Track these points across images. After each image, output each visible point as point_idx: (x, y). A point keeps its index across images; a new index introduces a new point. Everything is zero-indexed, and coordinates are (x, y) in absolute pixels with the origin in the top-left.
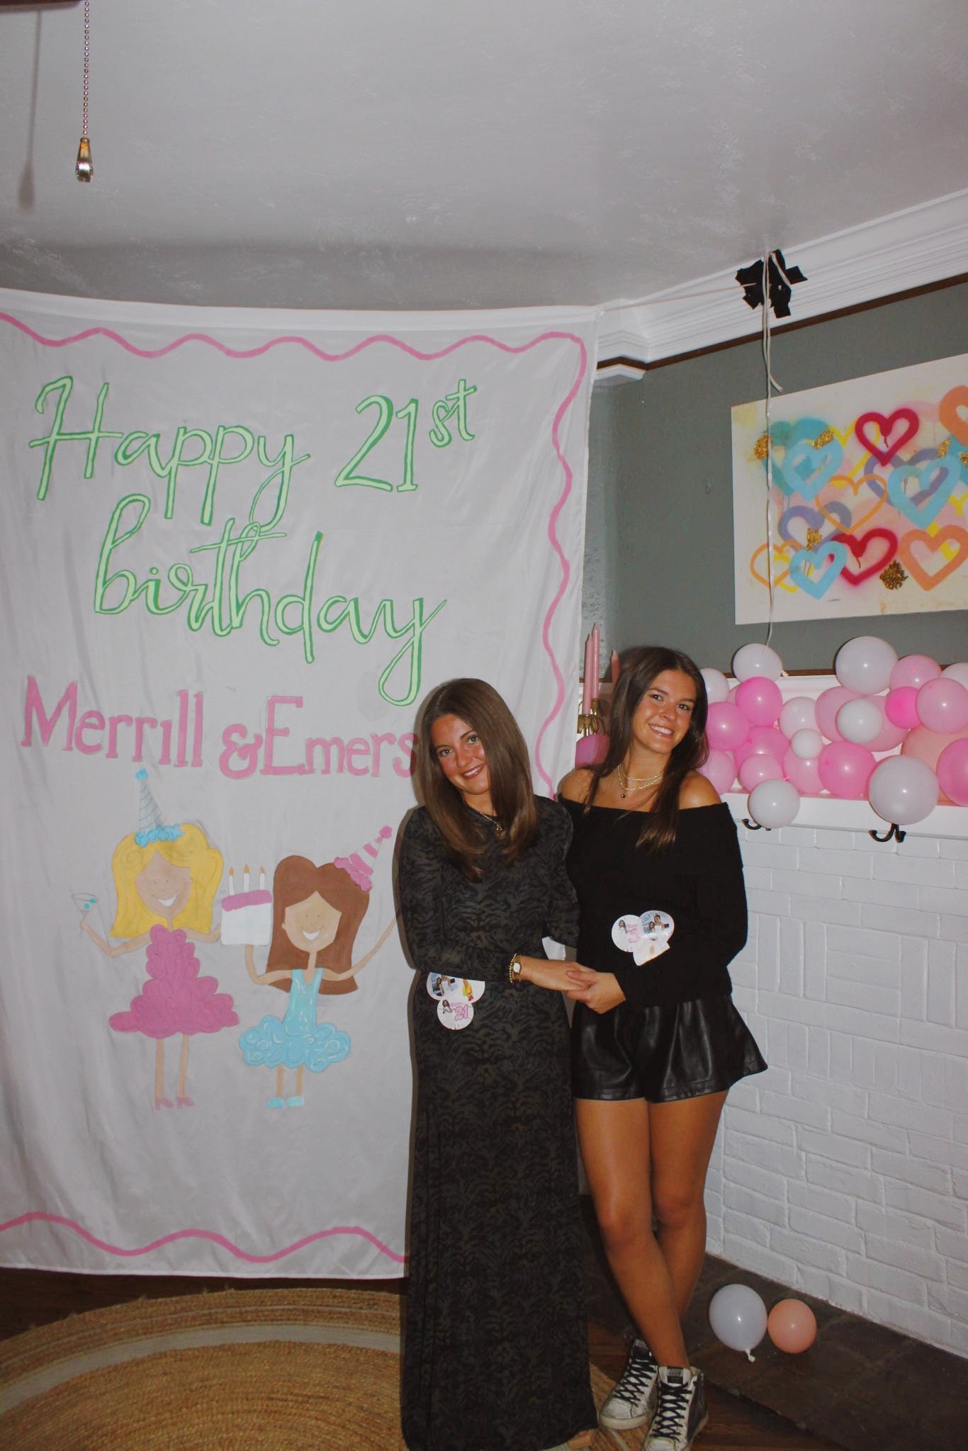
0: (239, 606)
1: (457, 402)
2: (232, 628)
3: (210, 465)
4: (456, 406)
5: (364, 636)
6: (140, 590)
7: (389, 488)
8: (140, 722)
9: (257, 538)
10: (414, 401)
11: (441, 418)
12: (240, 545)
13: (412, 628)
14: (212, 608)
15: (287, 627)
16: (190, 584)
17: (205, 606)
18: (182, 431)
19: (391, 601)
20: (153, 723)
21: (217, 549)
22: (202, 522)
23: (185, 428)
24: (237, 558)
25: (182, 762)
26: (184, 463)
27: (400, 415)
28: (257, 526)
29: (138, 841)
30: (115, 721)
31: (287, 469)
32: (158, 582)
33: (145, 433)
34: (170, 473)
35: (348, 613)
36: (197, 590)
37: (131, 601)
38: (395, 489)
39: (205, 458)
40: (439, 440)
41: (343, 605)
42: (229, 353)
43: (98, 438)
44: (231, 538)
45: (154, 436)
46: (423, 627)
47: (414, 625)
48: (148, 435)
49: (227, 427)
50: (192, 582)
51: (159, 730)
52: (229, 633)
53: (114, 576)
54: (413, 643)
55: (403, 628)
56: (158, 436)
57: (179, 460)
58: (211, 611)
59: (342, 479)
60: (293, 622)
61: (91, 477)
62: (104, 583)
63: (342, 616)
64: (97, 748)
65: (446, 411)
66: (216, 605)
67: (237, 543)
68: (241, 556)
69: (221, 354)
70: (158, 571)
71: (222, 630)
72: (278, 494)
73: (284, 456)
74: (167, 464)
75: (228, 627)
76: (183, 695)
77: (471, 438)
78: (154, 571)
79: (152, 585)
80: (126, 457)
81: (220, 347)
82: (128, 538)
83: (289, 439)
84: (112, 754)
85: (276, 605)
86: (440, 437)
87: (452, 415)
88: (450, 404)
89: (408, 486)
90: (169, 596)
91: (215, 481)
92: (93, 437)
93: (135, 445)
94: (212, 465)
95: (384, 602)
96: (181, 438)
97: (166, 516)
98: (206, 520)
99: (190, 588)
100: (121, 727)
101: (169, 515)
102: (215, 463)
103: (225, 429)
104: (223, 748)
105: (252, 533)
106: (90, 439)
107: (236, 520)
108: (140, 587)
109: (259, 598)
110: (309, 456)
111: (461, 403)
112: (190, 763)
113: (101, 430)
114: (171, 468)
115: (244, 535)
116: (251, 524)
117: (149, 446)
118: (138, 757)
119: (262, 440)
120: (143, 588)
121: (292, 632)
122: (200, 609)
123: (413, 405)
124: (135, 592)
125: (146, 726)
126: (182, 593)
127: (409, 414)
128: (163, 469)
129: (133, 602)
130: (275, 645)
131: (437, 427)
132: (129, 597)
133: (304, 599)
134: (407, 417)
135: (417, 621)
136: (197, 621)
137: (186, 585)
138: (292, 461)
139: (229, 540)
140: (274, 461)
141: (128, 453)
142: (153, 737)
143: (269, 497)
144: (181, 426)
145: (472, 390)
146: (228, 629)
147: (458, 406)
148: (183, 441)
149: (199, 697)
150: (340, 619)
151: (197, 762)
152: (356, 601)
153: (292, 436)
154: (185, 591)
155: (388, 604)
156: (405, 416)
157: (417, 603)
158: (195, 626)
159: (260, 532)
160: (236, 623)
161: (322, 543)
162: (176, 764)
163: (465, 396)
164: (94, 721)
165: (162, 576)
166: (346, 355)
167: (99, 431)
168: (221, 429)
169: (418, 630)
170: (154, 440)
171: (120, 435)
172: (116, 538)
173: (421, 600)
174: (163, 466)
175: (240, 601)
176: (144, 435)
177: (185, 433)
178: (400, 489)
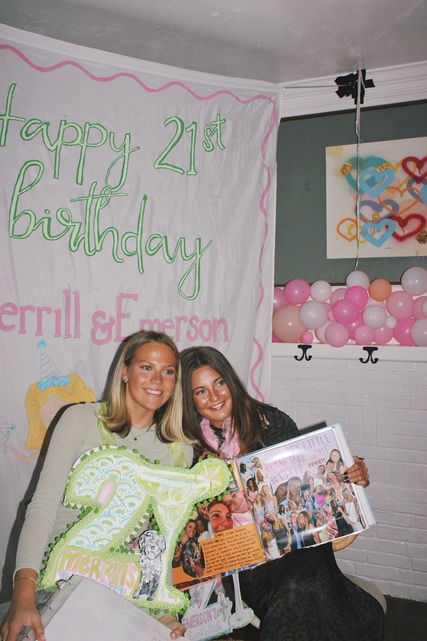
0: (99, 237)
1: (216, 127)
2: (96, 251)
3: (81, 147)
4: (216, 129)
5: (171, 259)
6: (39, 224)
7: (182, 172)
8: (40, 310)
9: (110, 195)
10: (194, 123)
11: (208, 135)
12: (100, 199)
13: (196, 255)
14: (84, 237)
15: (128, 252)
16: (70, 222)
17: (79, 237)
18: (63, 122)
19: (185, 239)
20: (49, 310)
21: (86, 200)
22: (77, 183)
23: (66, 121)
24: (98, 207)
25: (68, 336)
26: (64, 144)
27: (188, 130)
28: (110, 188)
29: (39, 387)
30: (23, 309)
31: (126, 154)
32: (50, 219)
33: (40, 121)
34: (56, 149)
35: (162, 245)
36: (75, 226)
37: (33, 230)
38: (186, 173)
39: (78, 141)
40: (208, 148)
41: (159, 240)
42: (92, 77)
43: (8, 120)
44: (94, 195)
45: (45, 123)
46: (201, 254)
47: (196, 253)
48: (42, 122)
49: (91, 124)
50: (72, 221)
51: (53, 315)
52: (94, 254)
53: (22, 213)
54: (196, 264)
55: (191, 255)
56: (48, 124)
57: (62, 141)
58: (84, 239)
59: (158, 164)
60: (132, 249)
61: (4, 145)
62: (15, 218)
63: (159, 247)
64: (12, 327)
65: (211, 131)
66: (86, 236)
67: (98, 198)
68: (101, 206)
69: (87, 77)
70: (49, 212)
71: (90, 252)
72: (122, 168)
73: (125, 146)
74: (55, 143)
75: (94, 250)
76: (67, 293)
77: (224, 148)
78: (47, 212)
79: (46, 221)
80: (27, 135)
81: (86, 72)
82: (29, 189)
83: (128, 136)
84: (22, 331)
85: (121, 237)
86: (208, 146)
87: (213, 134)
88: (213, 127)
89: (192, 172)
90: (57, 229)
91: (84, 157)
92: (6, 118)
93: (33, 128)
94: (82, 147)
95: (181, 239)
96: (63, 127)
97: (55, 177)
98: (79, 182)
99: (70, 224)
100: (28, 313)
101: (56, 177)
102: (84, 146)
103: (90, 125)
104: (93, 326)
105: (107, 192)
106: (3, 120)
107: (98, 183)
108: (39, 222)
109: (111, 233)
110: (139, 148)
111: (218, 127)
112: (73, 336)
113: (11, 115)
114: (57, 146)
115: (103, 193)
116: (106, 186)
117: (42, 129)
118: (39, 332)
119: (112, 134)
120: (40, 222)
121: (131, 255)
122: (77, 238)
123: (194, 125)
124: (35, 225)
125: (44, 313)
126: (66, 227)
127: (192, 130)
128: (52, 146)
129: (33, 231)
130: (121, 262)
131: (206, 139)
132: (31, 228)
133: (137, 235)
134: (191, 131)
135: (198, 251)
136: (75, 246)
137: (68, 222)
138: (129, 150)
139: (93, 196)
140: (119, 149)
141: (29, 133)
142: (49, 320)
143: (116, 171)
144: (63, 119)
145: (223, 121)
146: (94, 252)
147: (217, 129)
148: (64, 129)
149: (76, 294)
150: (158, 248)
151: (77, 335)
152: (166, 237)
153: (129, 134)
154: (67, 226)
155: (183, 240)
156: (190, 131)
157: (198, 241)
158: (74, 248)
159: (112, 192)
160: (98, 248)
161: (147, 202)
162: (65, 337)
163: (220, 124)
164: (10, 309)
165: (52, 215)
166: (158, 90)
167: (9, 116)
168: (88, 125)
169: (199, 256)
170: (44, 127)
171: (24, 120)
172: (22, 189)
173: (200, 239)
174: (52, 144)
175: (100, 235)
176: (39, 122)
177: (65, 124)
178: (188, 173)
